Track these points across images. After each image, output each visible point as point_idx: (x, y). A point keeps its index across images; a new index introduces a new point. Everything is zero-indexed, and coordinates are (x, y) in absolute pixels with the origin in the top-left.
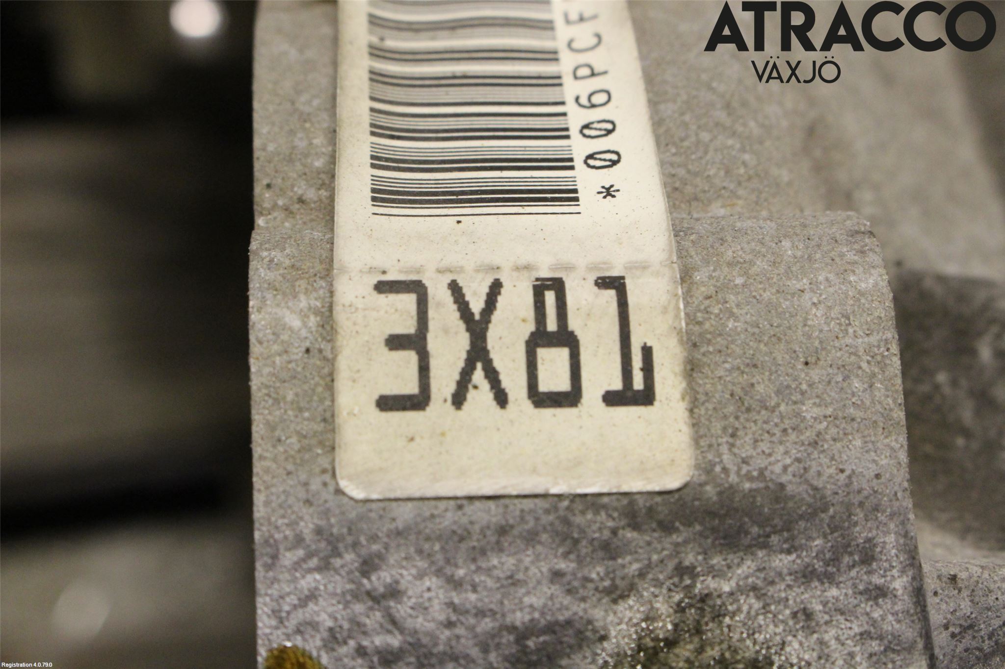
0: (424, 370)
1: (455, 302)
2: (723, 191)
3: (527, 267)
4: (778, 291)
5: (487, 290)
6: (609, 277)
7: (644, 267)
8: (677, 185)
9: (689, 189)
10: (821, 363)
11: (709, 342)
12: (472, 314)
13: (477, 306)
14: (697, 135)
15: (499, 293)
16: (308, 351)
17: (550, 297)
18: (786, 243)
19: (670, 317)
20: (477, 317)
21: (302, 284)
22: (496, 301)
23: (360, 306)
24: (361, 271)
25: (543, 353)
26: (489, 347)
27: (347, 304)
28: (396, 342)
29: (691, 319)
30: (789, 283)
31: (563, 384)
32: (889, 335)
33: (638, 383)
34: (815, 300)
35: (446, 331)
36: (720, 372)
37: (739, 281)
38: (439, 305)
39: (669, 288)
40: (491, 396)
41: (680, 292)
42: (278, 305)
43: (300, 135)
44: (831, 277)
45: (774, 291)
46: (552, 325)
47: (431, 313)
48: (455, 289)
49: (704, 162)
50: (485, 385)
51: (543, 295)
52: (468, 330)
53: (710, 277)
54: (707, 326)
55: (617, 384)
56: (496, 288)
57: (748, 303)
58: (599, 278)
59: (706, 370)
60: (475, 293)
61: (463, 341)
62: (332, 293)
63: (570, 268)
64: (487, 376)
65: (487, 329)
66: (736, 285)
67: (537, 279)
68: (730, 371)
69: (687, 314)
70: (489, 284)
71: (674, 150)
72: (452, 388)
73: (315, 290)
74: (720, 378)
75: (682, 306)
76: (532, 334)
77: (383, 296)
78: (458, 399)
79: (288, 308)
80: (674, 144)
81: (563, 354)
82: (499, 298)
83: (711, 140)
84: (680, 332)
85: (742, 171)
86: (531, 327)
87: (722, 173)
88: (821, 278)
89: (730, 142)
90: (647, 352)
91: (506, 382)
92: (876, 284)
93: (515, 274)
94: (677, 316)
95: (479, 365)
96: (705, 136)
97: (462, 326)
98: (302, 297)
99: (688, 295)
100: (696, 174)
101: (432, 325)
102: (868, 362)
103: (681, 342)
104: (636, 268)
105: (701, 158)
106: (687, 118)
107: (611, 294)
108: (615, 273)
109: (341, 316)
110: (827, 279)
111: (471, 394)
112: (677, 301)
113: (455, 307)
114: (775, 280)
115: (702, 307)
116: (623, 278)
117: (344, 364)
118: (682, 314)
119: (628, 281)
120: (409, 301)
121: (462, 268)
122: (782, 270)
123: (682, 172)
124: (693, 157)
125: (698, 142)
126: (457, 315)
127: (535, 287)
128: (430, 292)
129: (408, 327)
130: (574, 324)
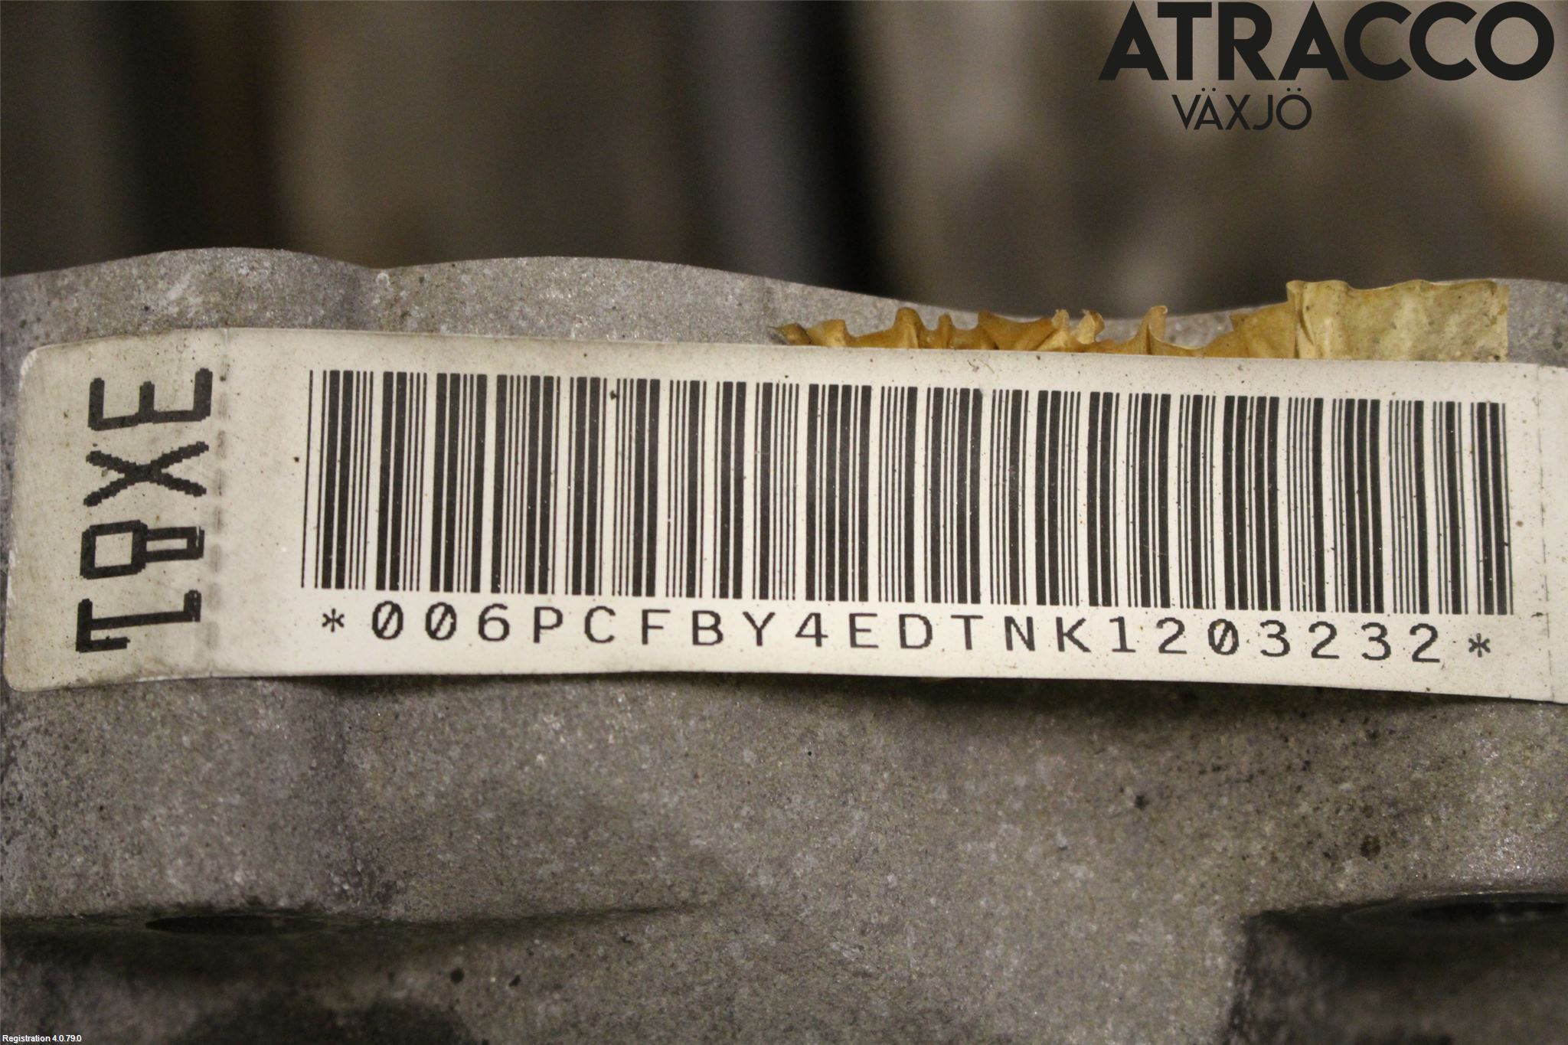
0: (123, 422)
1: (181, 449)
2: (391, 769)
3: (219, 524)
4: (171, 781)
5: (193, 480)
6: (199, 606)
7: (211, 640)
8: (402, 718)
9: (394, 731)
10: (101, 824)
11: (126, 707)
12: (167, 466)
13: (176, 470)
14: (457, 743)
15: (187, 493)
16: (147, 308)
17: (180, 544)
18: (236, 799)
19: (150, 666)
20: (164, 471)
21: (215, 298)
22: (179, 489)
23: (184, 355)
24: (226, 356)
25: (128, 538)
26: (137, 484)
27: (186, 343)
28: (147, 392)
29: (148, 685)
30: (179, 792)
31: (102, 560)
32: (121, 897)
33: (97, 635)
34: (158, 819)
35: (154, 441)
36: (100, 717)
37: (186, 740)
38: (179, 432)
39: (181, 666)
40: (96, 489)
41: (176, 677)
42: (193, 276)
43: (478, 307)
44: (184, 840)
45: (172, 776)
46: (152, 546)
47: (171, 425)
48: (199, 449)
49: (425, 748)
50: (104, 484)
51: (182, 537)
52: (153, 462)
53: (192, 711)
54: (141, 704)
55: (97, 613)
56: (196, 490)
57: (160, 748)
58: (199, 595)
59: (103, 703)
60: (190, 468)
61: (142, 457)
62: (199, 327)
63: (215, 566)
64: (112, 483)
65: (152, 481)
66: (180, 737)
67: (202, 533)
68: (100, 728)
69: (154, 683)
70: (200, 483)
71: (440, 715)
72: (105, 451)
73: (207, 311)
74: (95, 718)
75: (160, 678)
76: (145, 526)
77: (193, 377)
78: (96, 458)
79: (189, 287)
80: (448, 716)
81: (126, 559)
82: (182, 493)
83: (450, 758)
84: (136, 676)
85: (413, 792)
86: (151, 525)
87: (411, 769)
88: (183, 828)
89: (447, 779)
90: (121, 643)
91: (106, 503)
92: (171, 886)
93: (211, 510)
94: (151, 673)
95: (122, 476)
96: (455, 752)
97: (156, 456)
98: (200, 300)
99: (172, 684)
100: (411, 740)
101: (160, 426)
102: (97, 873)
103: (128, 677)
104: (209, 636)
105: (430, 746)
106: (480, 732)
107: (179, 606)
108: (204, 612)
109: (174, 338)
110: (182, 834)
111: (98, 470)
112: (166, 674)
113: (176, 448)
114: (185, 779)
115: (159, 700)
116: (198, 619)
117: (132, 342)
118: (152, 679)
119: (193, 625)
120: (186, 401)
121: (224, 456)
122: (200, 789)
123: (415, 723)
124: (431, 737)
125: (449, 744)
126: (168, 451)
127: (192, 530)
128: (196, 425)
129: (160, 404)
130: (152, 568)
